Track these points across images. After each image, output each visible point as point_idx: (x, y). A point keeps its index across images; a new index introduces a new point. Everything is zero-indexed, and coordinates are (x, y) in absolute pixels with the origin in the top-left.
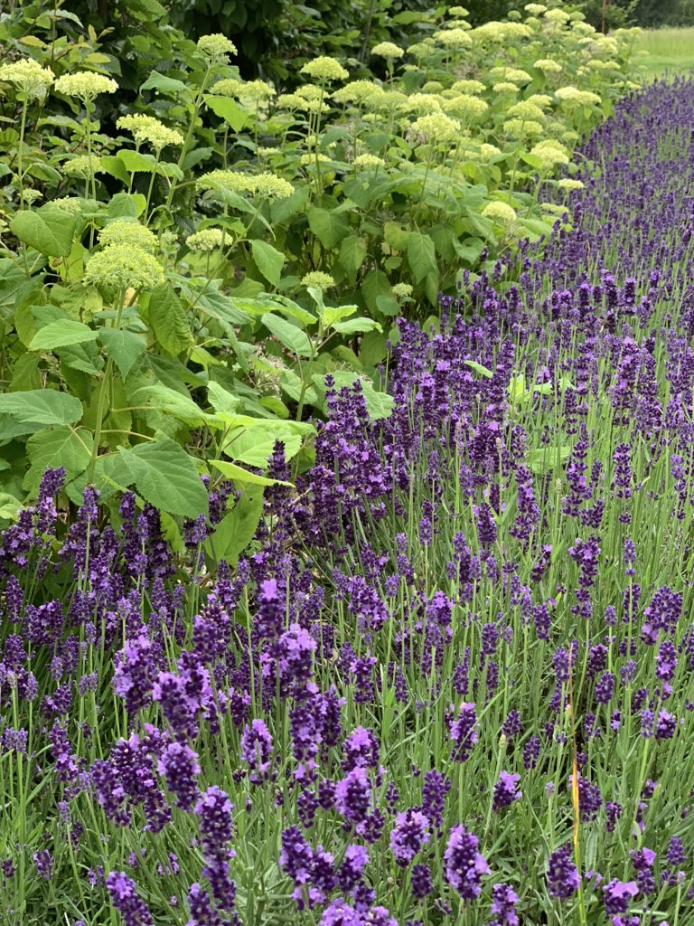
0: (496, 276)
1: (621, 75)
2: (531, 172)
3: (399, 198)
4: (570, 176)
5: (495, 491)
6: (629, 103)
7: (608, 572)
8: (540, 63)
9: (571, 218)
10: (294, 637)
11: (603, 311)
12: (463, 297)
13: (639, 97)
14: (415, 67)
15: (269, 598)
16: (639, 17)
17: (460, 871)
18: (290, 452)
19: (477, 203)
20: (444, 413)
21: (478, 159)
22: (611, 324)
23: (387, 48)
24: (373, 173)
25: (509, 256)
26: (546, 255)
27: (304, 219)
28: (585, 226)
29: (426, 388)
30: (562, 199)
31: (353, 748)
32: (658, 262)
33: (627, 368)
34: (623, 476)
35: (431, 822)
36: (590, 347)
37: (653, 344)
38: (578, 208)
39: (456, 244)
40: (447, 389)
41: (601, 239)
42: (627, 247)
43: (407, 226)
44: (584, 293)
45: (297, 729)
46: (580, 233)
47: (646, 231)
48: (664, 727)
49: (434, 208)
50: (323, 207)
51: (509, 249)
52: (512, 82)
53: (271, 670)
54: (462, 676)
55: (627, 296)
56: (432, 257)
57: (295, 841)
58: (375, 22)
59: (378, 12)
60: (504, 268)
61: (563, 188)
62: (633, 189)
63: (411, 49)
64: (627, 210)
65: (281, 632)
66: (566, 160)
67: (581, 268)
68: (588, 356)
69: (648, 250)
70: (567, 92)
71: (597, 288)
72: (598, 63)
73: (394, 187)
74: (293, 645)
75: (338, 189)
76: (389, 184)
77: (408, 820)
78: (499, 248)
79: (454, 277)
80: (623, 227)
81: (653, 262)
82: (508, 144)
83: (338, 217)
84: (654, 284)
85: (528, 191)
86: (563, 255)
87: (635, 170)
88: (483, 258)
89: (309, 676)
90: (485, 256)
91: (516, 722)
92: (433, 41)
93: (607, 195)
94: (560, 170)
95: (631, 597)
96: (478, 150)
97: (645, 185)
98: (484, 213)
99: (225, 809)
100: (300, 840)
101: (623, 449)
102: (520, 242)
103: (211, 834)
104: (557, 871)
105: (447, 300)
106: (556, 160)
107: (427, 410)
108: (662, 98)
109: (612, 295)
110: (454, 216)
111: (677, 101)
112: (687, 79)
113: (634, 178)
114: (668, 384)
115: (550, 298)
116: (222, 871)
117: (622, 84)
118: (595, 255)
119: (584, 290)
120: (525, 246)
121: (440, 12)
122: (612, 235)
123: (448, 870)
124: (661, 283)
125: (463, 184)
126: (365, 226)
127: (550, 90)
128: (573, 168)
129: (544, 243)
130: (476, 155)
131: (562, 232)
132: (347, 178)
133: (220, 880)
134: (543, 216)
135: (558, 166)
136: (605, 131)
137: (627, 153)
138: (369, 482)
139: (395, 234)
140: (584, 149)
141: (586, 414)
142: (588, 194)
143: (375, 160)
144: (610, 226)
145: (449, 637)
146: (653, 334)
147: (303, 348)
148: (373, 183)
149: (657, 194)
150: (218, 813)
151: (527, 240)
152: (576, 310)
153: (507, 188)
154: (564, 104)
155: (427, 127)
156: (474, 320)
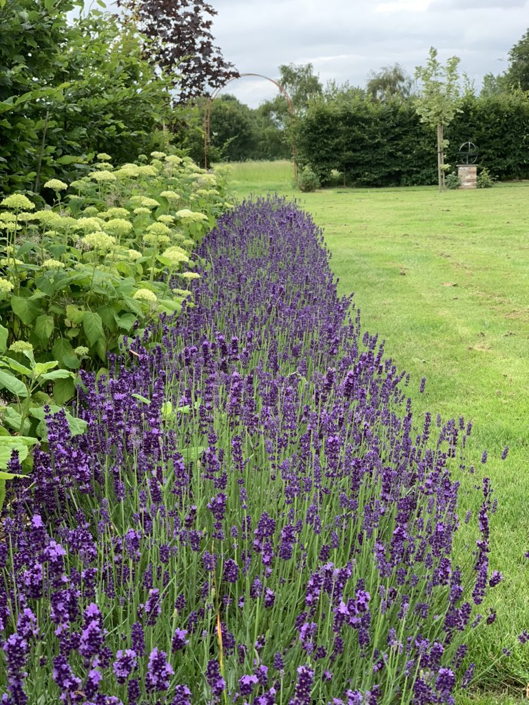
0: (145, 338)
1: (220, 198)
2: (163, 268)
3: (75, 288)
4: (191, 270)
5: (159, 471)
6: (226, 218)
7: (233, 517)
8: (164, 193)
9: (193, 299)
10: (53, 548)
11: (219, 359)
12: (123, 354)
13: (233, 214)
14: (76, 197)
15: (37, 527)
16: (231, 154)
17: (157, 673)
18: (22, 457)
19: (130, 290)
20: (121, 427)
21: (127, 260)
22: (224, 367)
23: (55, 184)
24: (56, 271)
25: (153, 325)
26: (178, 323)
27: (7, 305)
28: (203, 304)
29: (109, 411)
30: (186, 285)
31: (89, 615)
32: (252, 326)
33: (236, 390)
34: (238, 455)
35: (137, 654)
36: (213, 380)
37: (252, 379)
38: (198, 292)
39: (117, 318)
40: (122, 411)
41: (214, 312)
42: (231, 317)
43: (82, 307)
44: (205, 347)
45: (56, 605)
46: (200, 308)
47: (243, 306)
48: (269, 599)
49: (100, 295)
50: (20, 296)
51: (153, 321)
52: (146, 206)
53: (31, 581)
54: (149, 578)
55: (233, 349)
56: (101, 328)
57: (62, 663)
58: (44, 162)
59: (46, 156)
60: (150, 333)
61: (186, 278)
62: (232, 279)
63: (73, 184)
64: (230, 292)
65: (45, 547)
66: (186, 259)
67: (202, 332)
68: (211, 385)
69: (244, 319)
70: (184, 213)
71: (214, 344)
72: (204, 191)
73: (72, 281)
74: (53, 553)
75: (30, 282)
76: (69, 279)
77: (123, 654)
78: (146, 320)
79: (116, 341)
80: (228, 304)
81: (249, 326)
82: (146, 249)
83: (33, 302)
84: (250, 340)
85: (162, 280)
86: (190, 323)
87: (234, 264)
88: (135, 327)
89: (62, 572)
90: (137, 326)
91: (183, 601)
92: (89, 179)
93: (216, 282)
94: (183, 267)
95: (246, 523)
96: (127, 254)
97: (241, 275)
98: (135, 297)
99: (21, 645)
100: (65, 663)
101: (237, 439)
102: (160, 315)
103: (14, 662)
104: (212, 672)
105: (113, 356)
106: (180, 260)
107: (111, 425)
108: (250, 214)
109: (224, 348)
110: (114, 299)
111: (260, 216)
112: (266, 200)
113: (233, 270)
114: (261, 400)
115: (183, 352)
116: (19, 686)
117: (221, 204)
118: (211, 322)
119: (206, 346)
120: (164, 317)
121: (91, 156)
122: (221, 309)
123: (150, 675)
124: (255, 340)
125: (118, 277)
126: (52, 308)
127: (172, 211)
128: (192, 264)
129: (177, 315)
130: (125, 257)
131: (188, 308)
132: (38, 275)
133: (18, 692)
134: (174, 298)
135: (181, 263)
136: (211, 237)
137: (228, 253)
138: (78, 471)
139: (74, 313)
140: (198, 251)
141: (213, 422)
142: (203, 282)
143: (58, 263)
144: (219, 303)
145: (138, 557)
146: (252, 372)
147: (21, 391)
148: (56, 279)
149: (249, 281)
150: (18, 648)
151: (165, 313)
152: (201, 358)
153: (148, 279)
154: (182, 221)
155: (93, 241)
156: (133, 370)
